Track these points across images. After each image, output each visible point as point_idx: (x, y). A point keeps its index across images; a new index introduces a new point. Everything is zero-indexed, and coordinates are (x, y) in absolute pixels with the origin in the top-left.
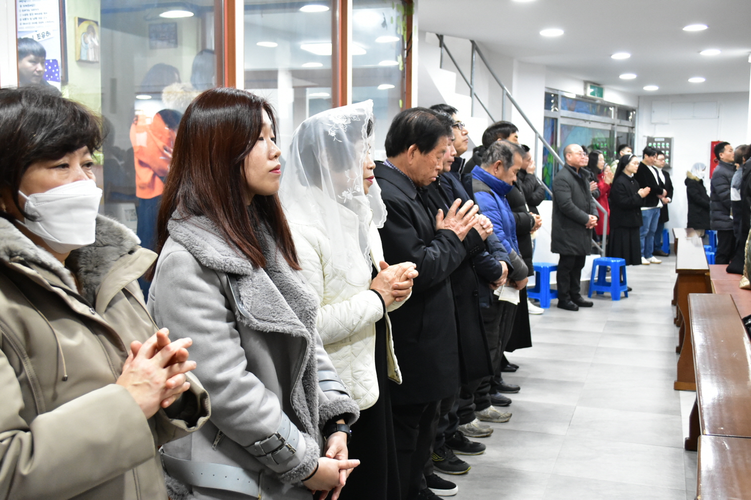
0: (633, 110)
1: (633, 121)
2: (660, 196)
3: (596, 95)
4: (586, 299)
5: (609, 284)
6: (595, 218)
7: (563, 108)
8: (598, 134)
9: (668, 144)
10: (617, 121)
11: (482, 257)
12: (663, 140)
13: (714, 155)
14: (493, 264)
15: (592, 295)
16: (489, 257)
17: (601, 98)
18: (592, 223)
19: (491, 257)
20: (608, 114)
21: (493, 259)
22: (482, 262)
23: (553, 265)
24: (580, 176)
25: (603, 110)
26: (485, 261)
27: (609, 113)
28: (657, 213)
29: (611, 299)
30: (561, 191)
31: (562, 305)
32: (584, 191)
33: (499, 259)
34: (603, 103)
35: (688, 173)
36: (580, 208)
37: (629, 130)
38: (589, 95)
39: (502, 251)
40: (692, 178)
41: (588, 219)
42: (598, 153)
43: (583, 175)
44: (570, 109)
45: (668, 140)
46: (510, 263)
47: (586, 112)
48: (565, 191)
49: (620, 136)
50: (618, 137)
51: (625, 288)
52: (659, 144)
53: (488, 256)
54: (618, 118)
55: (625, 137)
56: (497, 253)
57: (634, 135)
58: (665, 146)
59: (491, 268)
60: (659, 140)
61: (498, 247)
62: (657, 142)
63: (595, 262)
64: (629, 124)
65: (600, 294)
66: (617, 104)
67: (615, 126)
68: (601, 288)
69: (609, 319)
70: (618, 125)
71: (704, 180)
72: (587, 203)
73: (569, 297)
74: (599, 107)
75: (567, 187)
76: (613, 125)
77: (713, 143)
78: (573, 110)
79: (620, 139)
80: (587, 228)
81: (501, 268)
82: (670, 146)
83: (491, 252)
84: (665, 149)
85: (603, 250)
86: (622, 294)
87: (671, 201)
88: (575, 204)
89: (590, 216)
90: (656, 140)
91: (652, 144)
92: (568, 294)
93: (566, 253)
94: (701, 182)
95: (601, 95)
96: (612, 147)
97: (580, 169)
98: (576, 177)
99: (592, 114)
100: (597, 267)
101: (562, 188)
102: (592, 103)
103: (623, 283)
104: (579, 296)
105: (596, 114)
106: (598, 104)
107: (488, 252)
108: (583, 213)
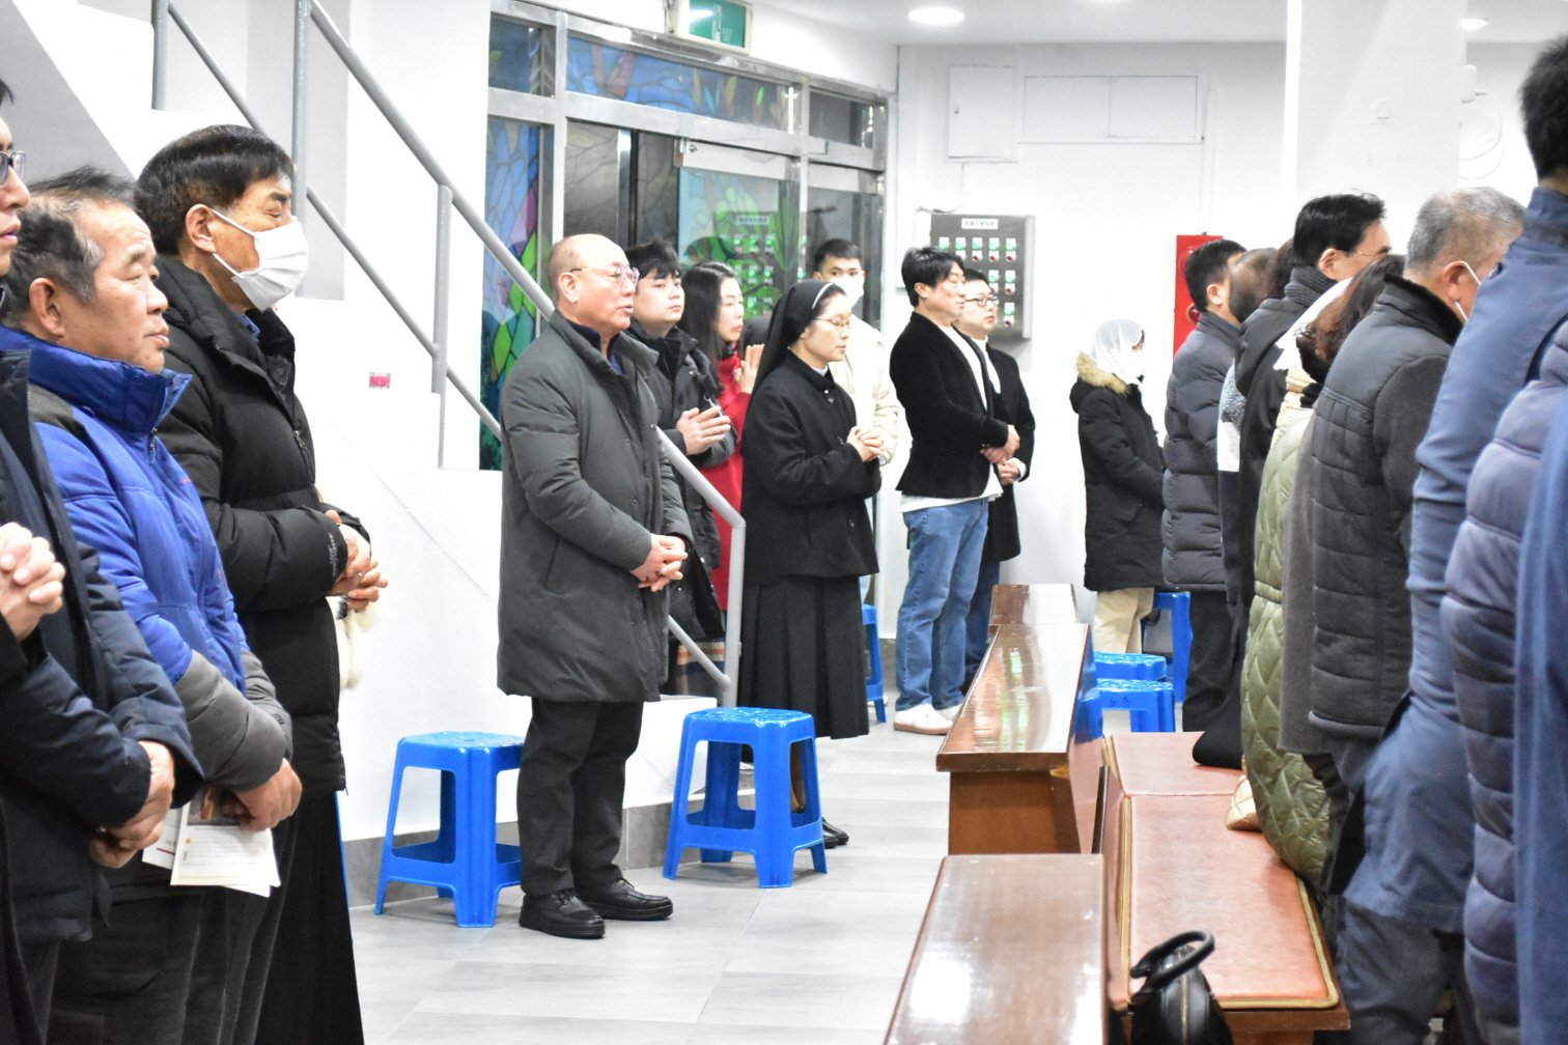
0: (879, 102)
1: (878, 147)
2: (993, 453)
3: (717, 35)
4: (644, 883)
5: (747, 819)
6: (678, 549)
7: (575, 84)
8: (731, 194)
9: (1011, 243)
10: (814, 146)
11: (61, 718)
12: (994, 225)
13: (1187, 292)
14: (108, 750)
15: (681, 868)
16: (90, 721)
17: (738, 49)
18: (665, 569)
19: (102, 722)
20: (770, 116)
21: (110, 728)
22: (60, 743)
23: (506, 744)
24: (614, 368)
25: (752, 95)
26: (71, 737)
27: (774, 110)
28: (977, 524)
29: (756, 881)
30: (537, 428)
31: (535, 917)
32: (633, 433)
33: (143, 731)
34: (750, 68)
35: (1083, 360)
36: (614, 500)
37: (862, 183)
38: (684, 32)
39: (159, 696)
40: (1098, 380)
41: (648, 548)
42: (719, 274)
43: (629, 363)
44: (605, 90)
45: (1015, 228)
46: (188, 751)
47: (678, 105)
48: (552, 430)
49: (823, 204)
50: (816, 212)
51: (815, 835)
52: (978, 242)
53: (87, 714)
54: (813, 131)
55: (845, 210)
56: (132, 707)
57: (881, 201)
58: (1002, 250)
59: (101, 770)
60: (977, 225)
61: (144, 681)
62: (970, 235)
63: (693, 729)
64: (861, 156)
65: (715, 861)
66: (807, 76)
67: (802, 166)
68: (718, 837)
69: (734, 967)
70: (813, 162)
71: (1142, 387)
72: (642, 480)
73: (567, 881)
74: (733, 81)
75: (561, 412)
76: (793, 158)
77: (1183, 242)
78: (622, 96)
79: (827, 219)
80: (642, 586)
81: (147, 774)
82: (1020, 249)
83: (108, 700)
84: (1002, 265)
85: (729, 678)
86: (803, 858)
87: (1027, 475)
88: (592, 485)
89: (656, 539)
90: (966, 225)
91: (953, 241)
92: (566, 868)
93: (561, 693)
94: (1133, 395)
95: (740, 37)
96: (787, 248)
97: (615, 340)
98: (598, 372)
99: (702, 111)
100: (702, 748)
101: (541, 417)
102: (701, 68)
103: (806, 809)
104: (614, 872)
105: (720, 113)
106: (727, 74)
107: (93, 697)
108: (623, 523)
